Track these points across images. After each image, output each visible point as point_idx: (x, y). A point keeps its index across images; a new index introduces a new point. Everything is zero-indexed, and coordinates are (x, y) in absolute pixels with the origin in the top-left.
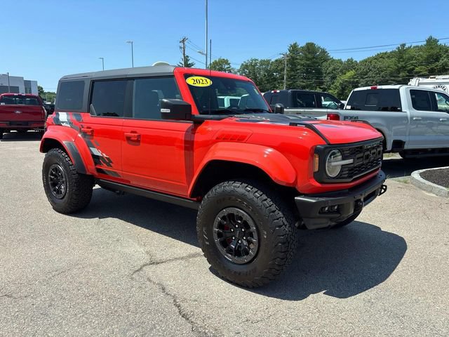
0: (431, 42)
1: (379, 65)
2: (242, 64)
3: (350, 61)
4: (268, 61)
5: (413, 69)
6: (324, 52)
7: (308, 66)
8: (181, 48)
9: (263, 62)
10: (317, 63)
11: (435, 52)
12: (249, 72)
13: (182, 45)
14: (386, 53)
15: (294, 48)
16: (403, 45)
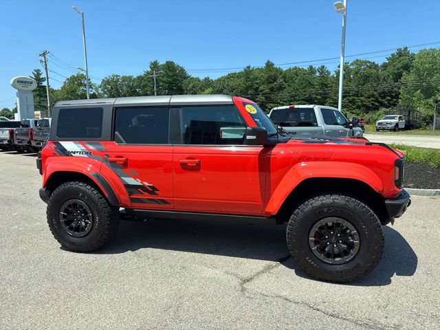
0: (269, 65)
1: (231, 83)
2: (103, 80)
3: (207, 79)
4: (130, 77)
5: (258, 88)
6: (182, 70)
7: (170, 83)
8: (41, 61)
9: (124, 79)
10: (178, 80)
11: (272, 73)
12: (112, 88)
13: (43, 58)
14: (235, 74)
15: (155, 65)
16: (249, 67)
